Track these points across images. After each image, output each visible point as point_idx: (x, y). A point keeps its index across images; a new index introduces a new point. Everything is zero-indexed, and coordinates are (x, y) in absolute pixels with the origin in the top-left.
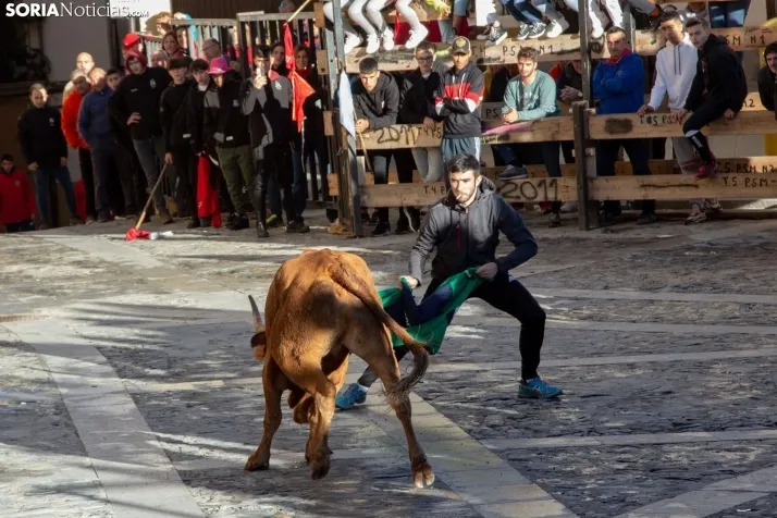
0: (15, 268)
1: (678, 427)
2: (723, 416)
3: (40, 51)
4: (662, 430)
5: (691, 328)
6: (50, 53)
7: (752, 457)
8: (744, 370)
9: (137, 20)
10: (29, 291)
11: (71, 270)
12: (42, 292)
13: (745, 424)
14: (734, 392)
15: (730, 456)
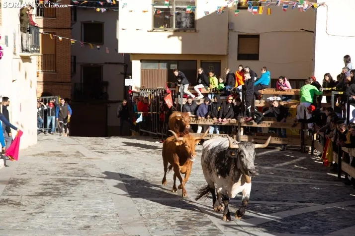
0: (95, 146)
1: (259, 200)
2: (270, 197)
3: (106, 92)
4: (255, 200)
5: (264, 175)
6: (109, 93)
7: (277, 208)
8: (277, 187)
9: (131, 87)
10: (98, 152)
11: (110, 148)
12: (102, 153)
13: (276, 200)
14: (274, 192)
15: (272, 208)
